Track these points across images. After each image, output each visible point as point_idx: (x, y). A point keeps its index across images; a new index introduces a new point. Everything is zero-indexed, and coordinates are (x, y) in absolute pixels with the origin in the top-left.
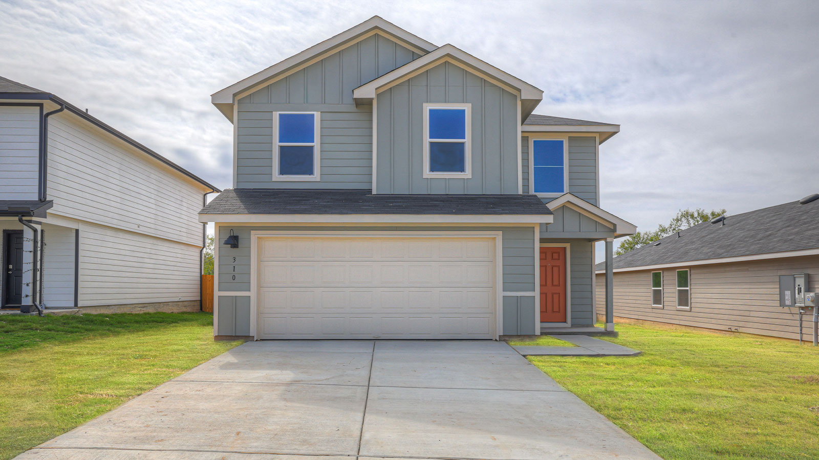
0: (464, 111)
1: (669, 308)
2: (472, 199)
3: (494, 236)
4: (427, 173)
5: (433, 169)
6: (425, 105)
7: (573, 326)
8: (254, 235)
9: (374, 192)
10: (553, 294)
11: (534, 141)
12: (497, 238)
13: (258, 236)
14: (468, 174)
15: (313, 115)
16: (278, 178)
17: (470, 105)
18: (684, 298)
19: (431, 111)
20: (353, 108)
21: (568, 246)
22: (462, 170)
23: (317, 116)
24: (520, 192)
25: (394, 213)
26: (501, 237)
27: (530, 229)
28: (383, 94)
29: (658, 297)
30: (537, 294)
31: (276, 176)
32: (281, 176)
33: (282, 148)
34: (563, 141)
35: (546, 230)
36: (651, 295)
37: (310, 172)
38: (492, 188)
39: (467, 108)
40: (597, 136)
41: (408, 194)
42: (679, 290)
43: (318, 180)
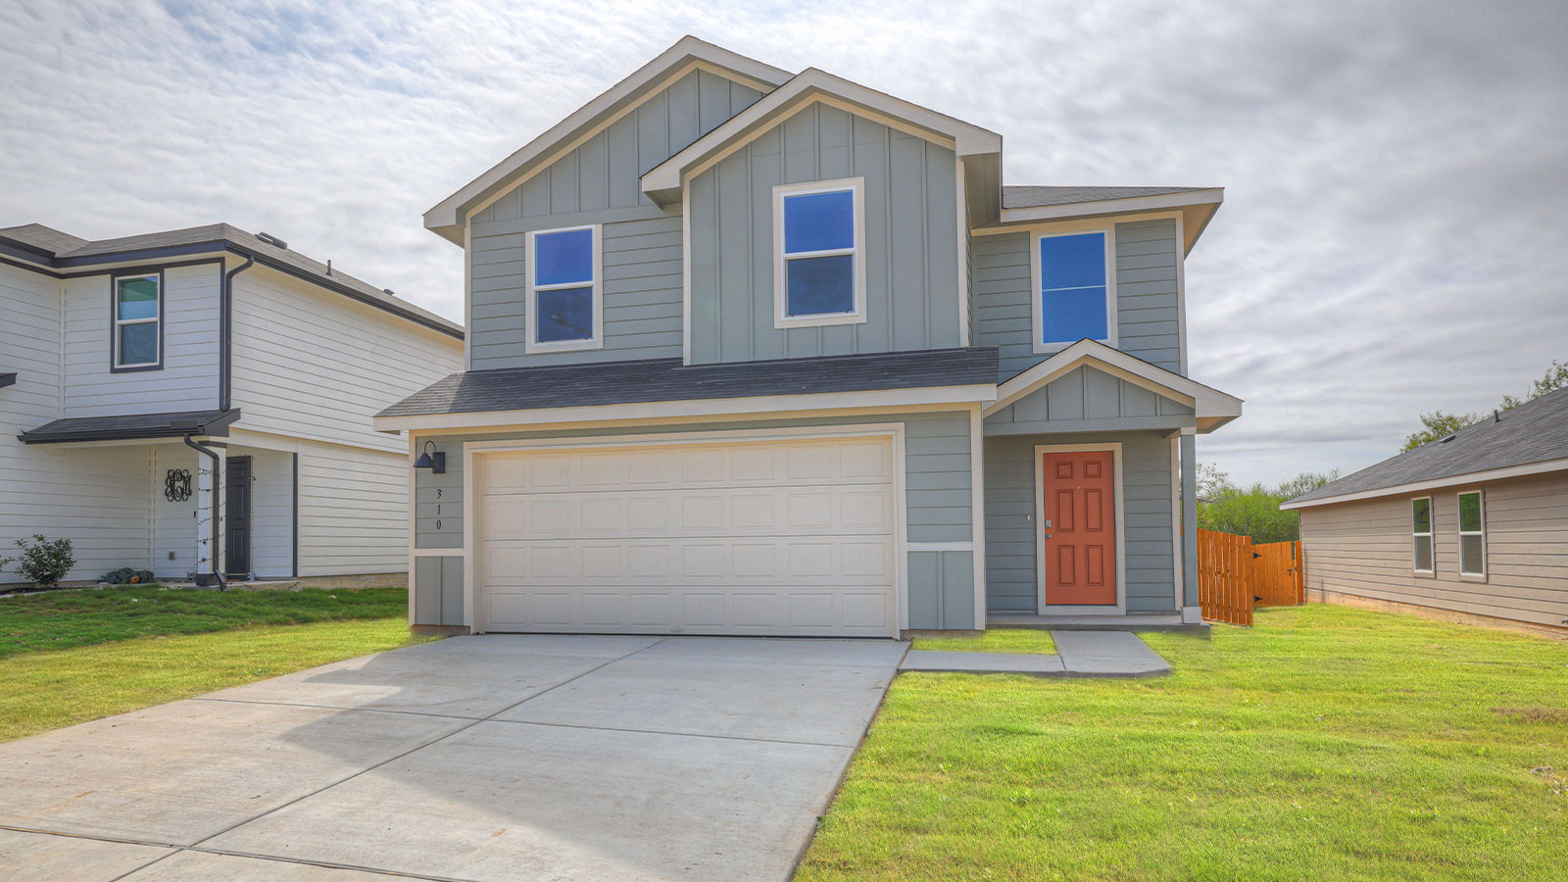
0: (850, 193)
1: (1447, 576)
2: (864, 362)
3: (890, 433)
4: (782, 319)
5: (792, 312)
6: (775, 189)
7: (1129, 613)
8: (469, 450)
9: (687, 362)
10: (1088, 547)
11: (1043, 240)
12: (894, 437)
13: (475, 451)
14: (859, 314)
15: (590, 231)
16: (535, 350)
17: (862, 180)
18: (1473, 556)
19: (788, 200)
20: (657, 211)
21: (1117, 448)
22: (849, 308)
23: (597, 230)
24: (965, 343)
25: (687, 398)
26: (902, 434)
27: (962, 415)
28: (699, 178)
29: (1424, 554)
30: (978, 545)
31: (532, 345)
32: (540, 344)
33: (540, 293)
34: (1103, 234)
35: (1045, 417)
36: (1412, 547)
37: (586, 333)
38: (908, 340)
39: (855, 186)
40: (1179, 216)
41: (747, 360)
42: (1463, 536)
43: (600, 346)
